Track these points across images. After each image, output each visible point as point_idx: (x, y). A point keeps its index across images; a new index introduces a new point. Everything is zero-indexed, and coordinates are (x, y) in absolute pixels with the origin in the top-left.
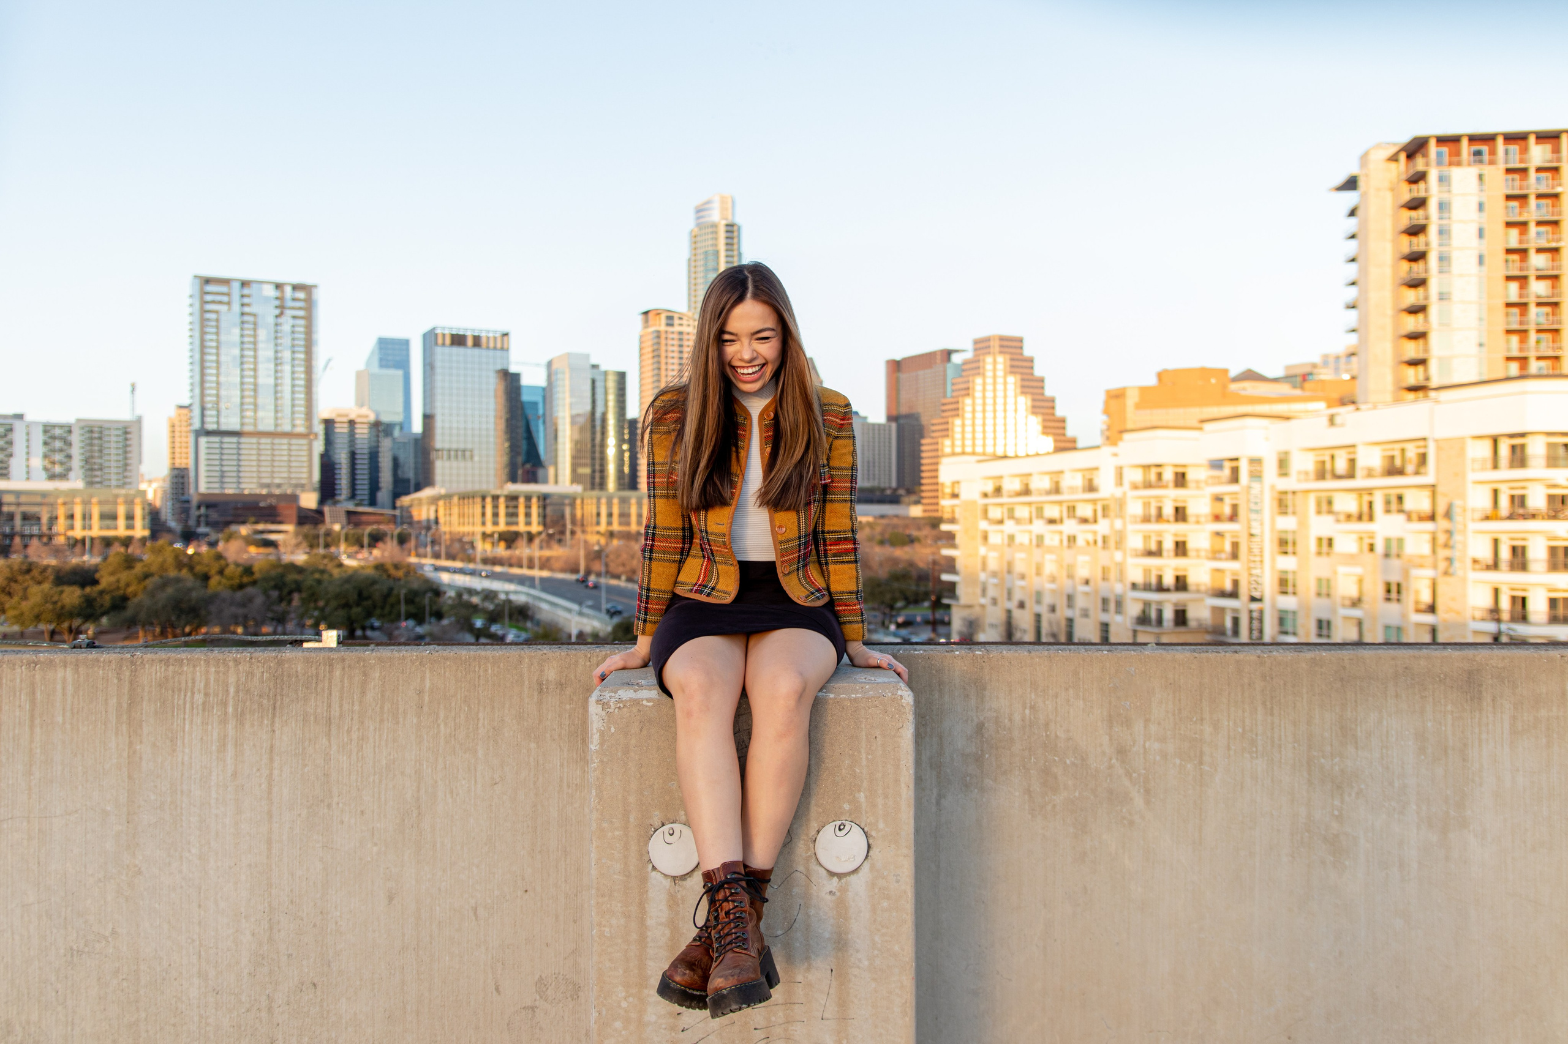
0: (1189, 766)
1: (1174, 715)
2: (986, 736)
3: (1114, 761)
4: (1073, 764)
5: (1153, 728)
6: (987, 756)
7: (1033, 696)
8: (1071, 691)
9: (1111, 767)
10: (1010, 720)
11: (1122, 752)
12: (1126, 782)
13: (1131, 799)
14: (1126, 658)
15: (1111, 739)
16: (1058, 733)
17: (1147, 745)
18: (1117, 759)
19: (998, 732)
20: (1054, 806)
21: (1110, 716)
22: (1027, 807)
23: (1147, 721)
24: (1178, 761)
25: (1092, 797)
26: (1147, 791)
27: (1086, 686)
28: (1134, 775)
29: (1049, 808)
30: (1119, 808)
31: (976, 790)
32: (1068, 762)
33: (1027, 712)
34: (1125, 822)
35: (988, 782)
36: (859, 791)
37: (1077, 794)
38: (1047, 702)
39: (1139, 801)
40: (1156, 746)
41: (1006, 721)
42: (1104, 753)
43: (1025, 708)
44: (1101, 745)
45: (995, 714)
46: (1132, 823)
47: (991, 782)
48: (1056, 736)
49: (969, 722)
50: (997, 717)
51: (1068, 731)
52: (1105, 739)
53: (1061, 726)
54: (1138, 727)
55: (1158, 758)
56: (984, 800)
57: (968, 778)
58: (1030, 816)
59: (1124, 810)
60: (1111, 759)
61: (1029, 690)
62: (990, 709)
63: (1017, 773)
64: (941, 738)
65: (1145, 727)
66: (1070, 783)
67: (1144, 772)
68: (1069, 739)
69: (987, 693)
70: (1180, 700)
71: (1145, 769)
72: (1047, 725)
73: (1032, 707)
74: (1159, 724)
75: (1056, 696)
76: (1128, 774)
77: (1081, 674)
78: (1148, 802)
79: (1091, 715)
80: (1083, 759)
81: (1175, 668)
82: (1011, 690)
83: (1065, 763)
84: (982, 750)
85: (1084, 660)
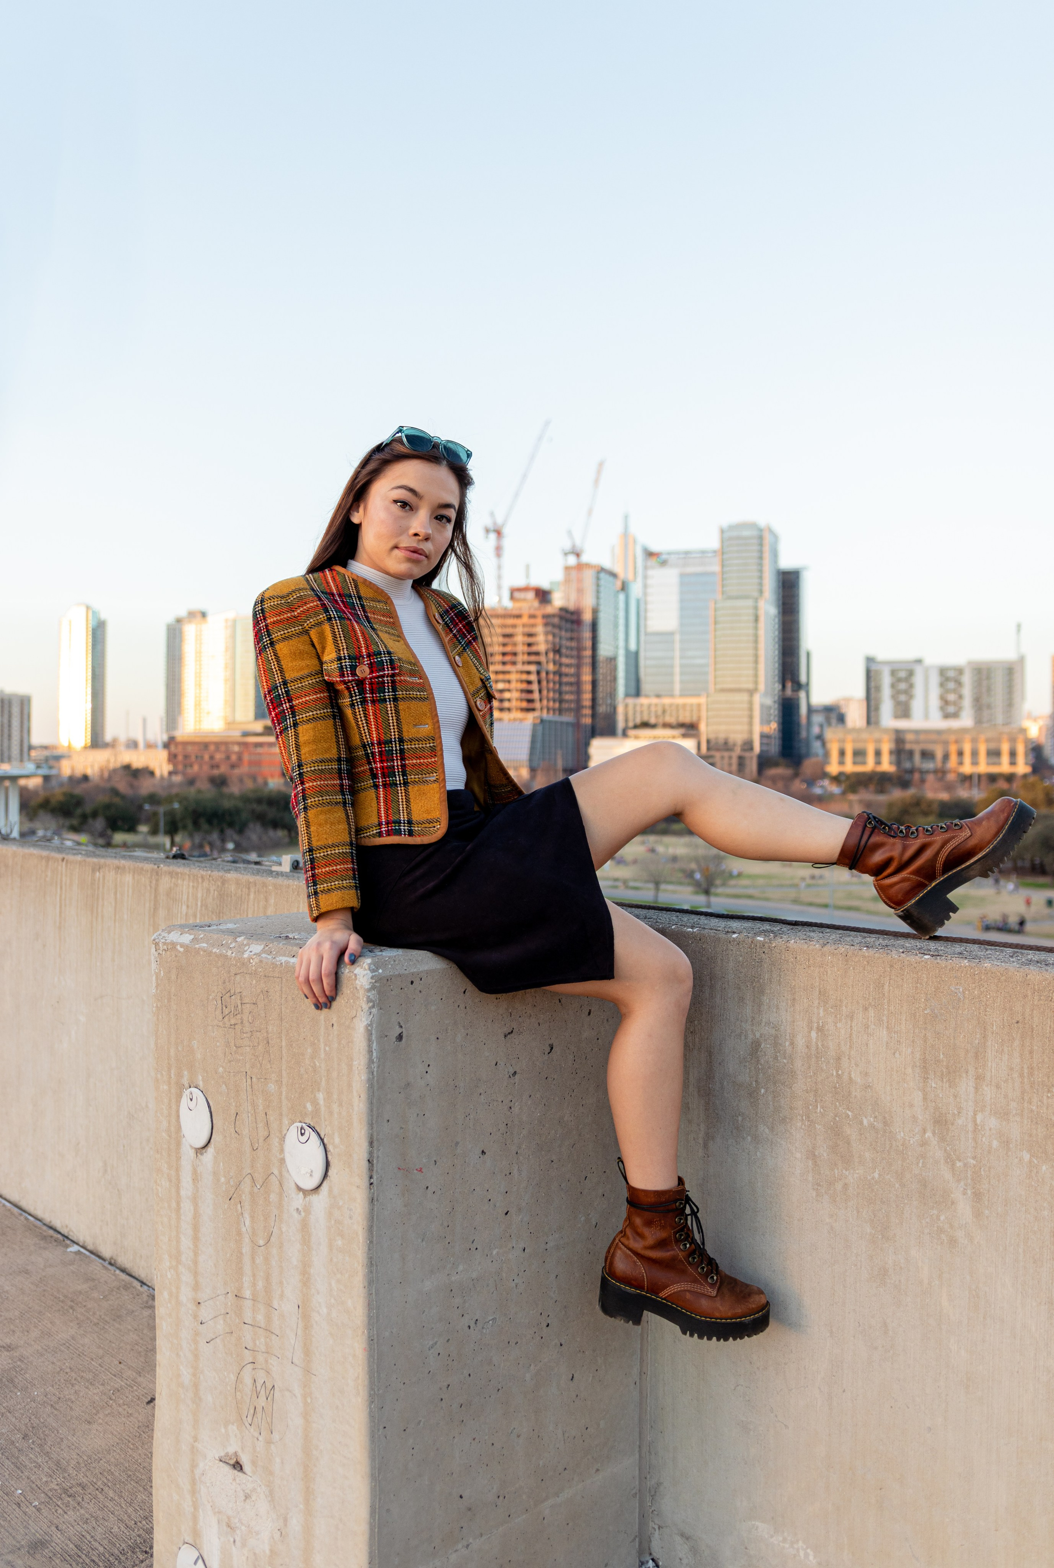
0: (1044, 1168)
1: (1021, 1075)
2: (762, 1061)
3: (929, 1134)
4: (872, 1126)
5: (988, 1092)
6: (763, 1091)
7: (821, 1011)
8: (871, 1012)
9: (924, 1143)
10: (792, 1044)
11: (941, 1122)
12: (947, 1175)
13: (953, 1203)
14: (952, 969)
15: (925, 1099)
16: (853, 1076)
17: (979, 1118)
18: (934, 1133)
19: (776, 1058)
20: (846, 1185)
21: (925, 1060)
22: (810, 1179)
23: (979, 1078)
24: (1026, 1157)
25: (897, 1186)
26: (978, 1196)
27: (892, 1008)
28: (958, 1164)
29: (839, 1186)
30: (935, 1212)
31: (749, 1138)
32: (865, 1122)
33: (814, 1034)
34: (943, 1236)
35: (763, 1129)
36: (319, 1091)
37: (876, 1175)
38: (839, 1025)
39: (964, 1208)
40: (993, 1122)
41: (787, 1044)
42: (914, 1118)
43: (811, 1029)
44: (911, 1106)
45: (773, 1032)
46: (953, 1241)
47: (767, 1131)
48: (850, 1079)
49: (743, 1038)
50: (776, 1037)
51: (866, 1074)
52: (917, 1097)
53: (857, 1065)
54: (966, 1086)
55: (995, 1144)
56: (758, 1153)
57: (740, 1118)
58: (814, 1194)
59: (942, 1218)
60: (924, 1131)
61: (816, 1002)
62: (768, 1023)
63: (799, 1124)
64: (710, 1054)
65: (976, 1089)
66: (867, 1155)
67: (973, 1162)
68: (867, 1087)
69: (765, 999)
70: (1031, 1052)
71: (974, 1158)
72: (839, 1059)
73: (820, 1029)
74: (998, 1087)
75: (851, 1017)
76: (950, 1161)
77: (886, 987)
78: (978, 1214)
79: (897, 1055)
80: (885, 1123)
81: (1025, 996)
82: (794, 999)
83: (861, 1123)
84: (756, 1081)
85: (891, 966)
